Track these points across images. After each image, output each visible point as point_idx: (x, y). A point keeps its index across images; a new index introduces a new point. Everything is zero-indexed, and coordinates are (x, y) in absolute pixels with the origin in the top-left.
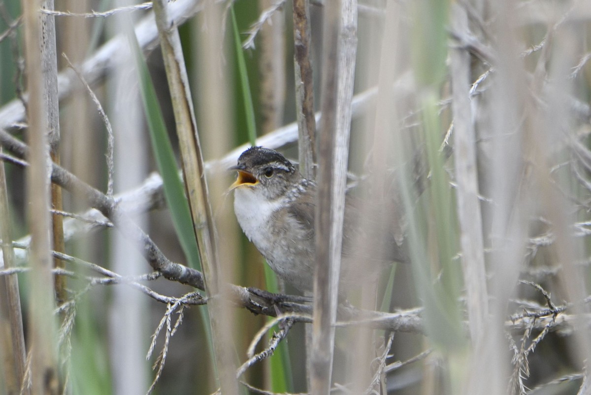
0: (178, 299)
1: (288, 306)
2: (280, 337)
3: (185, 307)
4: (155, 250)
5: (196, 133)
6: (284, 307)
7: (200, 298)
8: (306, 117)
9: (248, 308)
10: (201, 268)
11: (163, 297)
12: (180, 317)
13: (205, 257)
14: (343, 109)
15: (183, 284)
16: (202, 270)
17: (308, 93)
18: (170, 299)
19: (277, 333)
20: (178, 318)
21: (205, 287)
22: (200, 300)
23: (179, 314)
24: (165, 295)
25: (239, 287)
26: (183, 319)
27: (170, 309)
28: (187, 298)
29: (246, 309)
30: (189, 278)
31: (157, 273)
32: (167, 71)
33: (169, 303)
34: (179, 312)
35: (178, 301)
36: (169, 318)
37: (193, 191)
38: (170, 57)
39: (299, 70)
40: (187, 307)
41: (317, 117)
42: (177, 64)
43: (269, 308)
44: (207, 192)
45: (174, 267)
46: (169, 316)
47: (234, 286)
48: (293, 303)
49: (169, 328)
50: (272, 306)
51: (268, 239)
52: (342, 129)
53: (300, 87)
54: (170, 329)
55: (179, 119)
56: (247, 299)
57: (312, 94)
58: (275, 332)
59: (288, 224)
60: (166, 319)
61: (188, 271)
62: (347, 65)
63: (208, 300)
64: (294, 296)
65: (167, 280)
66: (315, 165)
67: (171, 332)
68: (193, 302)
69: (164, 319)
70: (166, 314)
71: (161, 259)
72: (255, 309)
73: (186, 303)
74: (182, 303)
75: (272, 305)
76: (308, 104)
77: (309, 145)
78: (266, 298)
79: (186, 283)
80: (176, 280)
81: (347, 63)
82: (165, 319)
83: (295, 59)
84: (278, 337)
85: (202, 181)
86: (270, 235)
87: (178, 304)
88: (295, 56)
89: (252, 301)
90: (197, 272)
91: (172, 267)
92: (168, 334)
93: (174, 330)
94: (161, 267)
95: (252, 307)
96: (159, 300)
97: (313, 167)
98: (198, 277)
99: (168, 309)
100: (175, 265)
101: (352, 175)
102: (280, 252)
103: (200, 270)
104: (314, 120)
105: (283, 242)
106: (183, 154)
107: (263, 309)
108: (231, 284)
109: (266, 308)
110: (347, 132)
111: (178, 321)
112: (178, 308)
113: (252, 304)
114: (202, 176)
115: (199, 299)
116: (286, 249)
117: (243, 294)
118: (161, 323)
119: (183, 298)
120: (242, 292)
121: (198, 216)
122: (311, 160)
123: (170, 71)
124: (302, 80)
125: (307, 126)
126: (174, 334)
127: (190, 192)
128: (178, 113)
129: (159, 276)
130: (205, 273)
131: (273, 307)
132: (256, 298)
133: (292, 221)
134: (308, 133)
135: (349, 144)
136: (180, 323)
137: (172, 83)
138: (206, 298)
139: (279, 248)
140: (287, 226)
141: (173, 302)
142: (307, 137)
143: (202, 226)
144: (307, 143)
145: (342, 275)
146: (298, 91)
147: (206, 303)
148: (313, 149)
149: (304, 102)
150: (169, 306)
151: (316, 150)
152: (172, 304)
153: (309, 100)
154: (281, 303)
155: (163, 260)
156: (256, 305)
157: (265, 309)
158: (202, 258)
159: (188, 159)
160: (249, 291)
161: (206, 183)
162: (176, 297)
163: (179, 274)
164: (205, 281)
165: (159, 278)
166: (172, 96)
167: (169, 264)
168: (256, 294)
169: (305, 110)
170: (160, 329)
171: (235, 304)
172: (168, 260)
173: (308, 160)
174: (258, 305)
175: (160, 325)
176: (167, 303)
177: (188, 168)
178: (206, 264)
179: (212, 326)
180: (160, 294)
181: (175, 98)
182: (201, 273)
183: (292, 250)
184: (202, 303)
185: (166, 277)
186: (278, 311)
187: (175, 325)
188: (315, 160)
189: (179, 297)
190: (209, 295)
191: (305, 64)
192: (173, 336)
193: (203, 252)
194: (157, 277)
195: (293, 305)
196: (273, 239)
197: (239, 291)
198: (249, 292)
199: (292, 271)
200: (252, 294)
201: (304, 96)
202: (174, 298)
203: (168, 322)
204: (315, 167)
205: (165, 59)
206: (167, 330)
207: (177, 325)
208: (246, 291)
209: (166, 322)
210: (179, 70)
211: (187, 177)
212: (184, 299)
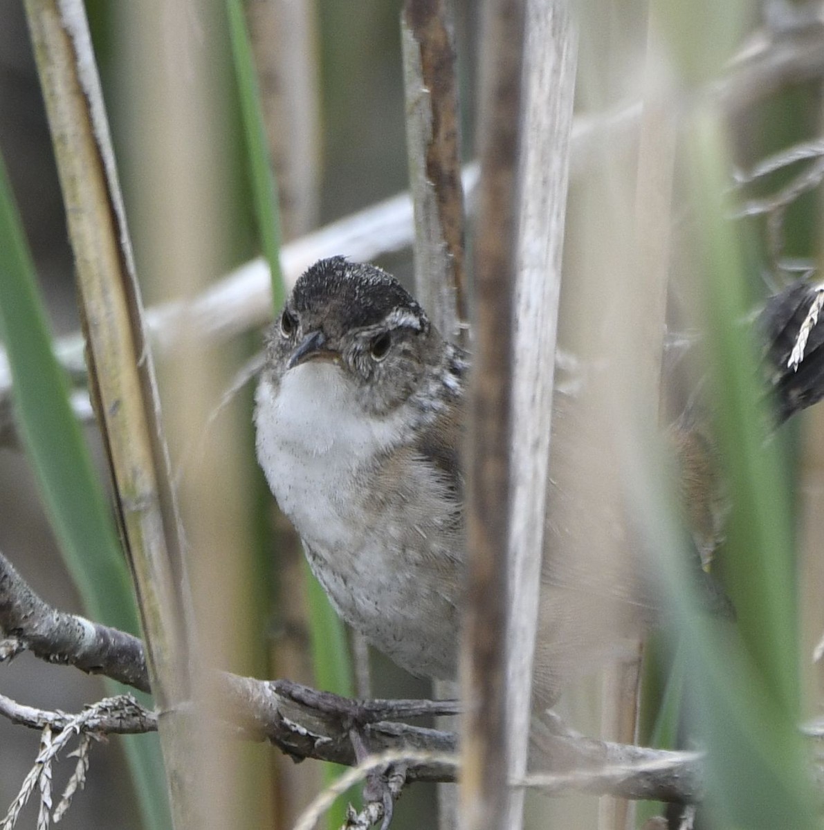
0: (72, 716)
1: (389, 735)
2: (367, 823)
3: (92, 738)
4: (6, 576)
5: (125, 239)
6: (377, 736)
7: (137, 713)
8: (437, 189)
9: (275, 741)
10: (140, 625)
11: (30, 712)
12: (80, 766)
13: (150, 594)
14: (544, 161)
15: (88, 672)
16: (142, 633)
17: (443, 119)
18: (50, 716)
19: (358, 813)
20: (72, 771)
21: (151, 680)
22: (137, 719)
23: (76, 759)
24: (35, 707)
25: (249, 682)
26: (86, 774)
27: (50, 745)
28: (100, 713)
29: (268, 743)
30: (106, 654)
31: (14, 642)
32: (39, 58)
33: (47, 728)
34: (77, 753)
35: (74, 721)
36: (48, 771)
37: (117, 404)
38: (47, 18)
39: (417, 54)
40: (98, 739)
41: (469, 178)
42: (69, 38)
43: (335, 741)
44: (158, 407)
45: (62, 623)
46: (47, 765)
47: (233, 678)
48: (405, 726)
49: (47, 798)
50: (344, 735)
51: (350, 521)
52: (542, 217)
53: (417, 103)
54: (50, 804)
55: (74, 197)
56: (272, 715)
57: (453, 123)
58: (353, 810)
59: (414, 480)
60: (39, 775)
61: (102, 634)
62: (553, 35)
63: (161, 716)
64: (409, 701)
65: (41, 661)
66: (465, 325)
67: (52, 812)
68: (117, 723)
69: (32, 775)
70: (38, 760)
71: (24, 601)
72: (293, 745)
73: (96, 728)
74: (84, 728)
75: (342, 730)
76: (444, 149)
77: (447, 270)
78: (328, 713)
79: (97, 669)
80: (66, 662)
81: (554, 29)
82: (37, 774)
83: (403, 22)
84: (361, 823)
85: (142, 375)
86: (357, 509)
87: (74, 731)
88: (403, 13)
89: (287, 721)
90: (126, 637)
91: (57, 624)
92: (43, 818)
93: (62, 807)
94: (24, 625)
95: (287, 739)
96: (19, 720)
97: (457, 333)
98: (130, 654)
99: (43, 745)
100: (65, 619)
101: (570, 362)
102: (379, 558)
103: (136, 634)
104: (461, 190)
105: (394, 531)
106: (87, 300)
107: (318, 742)
108: (226, 673)
109: (325, 739)
110: (556, 225)
111: (74, 778)
112: (73, 741)
113: (286, 728)
114: (141, 361)
115: (135, 715)
116: (397, 551)
117: (260, 699)
118: (26, 787)
119: (86, 713)
120: (257, 695)
121: (129, 475)
122: (453, 311)
123: (49, 60)
124: (426, 83)
125: (441, 215)
126: (63, 816)
127: (107, 408)
128: (73, 180)
129: (19, 651)
130: (152, 639)
131: (348, 736)
132: (298, 712)
133: (423, 474)
134: (445, 235)
135: (560, 259)
136: (78, 785)
137: (52, 94)
138: (153, 715)
139: (379, 548)
140: (410, 485)
141: (57, 724)
142: (439, 246)
143: (143, 505)
144: (440, 265)
145: (544, 635)
146: (412, 113)
147: (154, 728)
148: (457, 282)
149: (430, 146)
150: (47, 737)
151: (465, 280)
152: (56, 731)
153: (447, 139)
154: (369, 726)
155: (32, 605)
156: (297, 732)
157: (324, 744)
158: (144, 596)
159: (103, 312)
160: (278, 691)
161: (153, 381)
162: (68, 711)
163: (77, 646)
164: (152, 661)
165: (20, 656)
166: (55, 133)
167: (49, 616)
168: (300, 701)
169: (433, 169)
170: (22, 802)
171: (240, 729)
172: (45, 606)
173: (443, 311)
174: (304, 731)
175: (21, 793)
176: (42, 729)
177: (102, 339)
178: (156, 615)
179: (173, 791)
180: (20, 702)
181: (63, 137)
182: (140, 642)
183: (413, 554)
184: (143, 728)
185: (38, 654)
186: (362, 747)
187: (63, 790)
188: (462, 313)
189: (76, 711)
190: (164, 702)
191: (434, 35)
192: (59, 822)
193: (146, 580)
194: (12, 655)
195: (405, 731)
196: (364, 518)
197: (247, 692)
198: (277, 696)
199: (404, 612)
200: (287, 701)
201: (429, 127)
202: (61, 714)
203: (44, 781)
204: (463, 331)
205: (32, 24)
206: (42, 804)
207: (70, 791)
208: (269, 692)
209: (37, 783)
210: (73, 57)
211: (98, 364)
212: (91, 715)
